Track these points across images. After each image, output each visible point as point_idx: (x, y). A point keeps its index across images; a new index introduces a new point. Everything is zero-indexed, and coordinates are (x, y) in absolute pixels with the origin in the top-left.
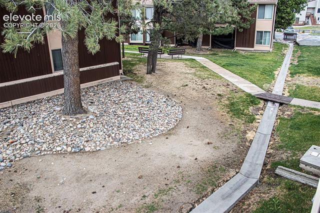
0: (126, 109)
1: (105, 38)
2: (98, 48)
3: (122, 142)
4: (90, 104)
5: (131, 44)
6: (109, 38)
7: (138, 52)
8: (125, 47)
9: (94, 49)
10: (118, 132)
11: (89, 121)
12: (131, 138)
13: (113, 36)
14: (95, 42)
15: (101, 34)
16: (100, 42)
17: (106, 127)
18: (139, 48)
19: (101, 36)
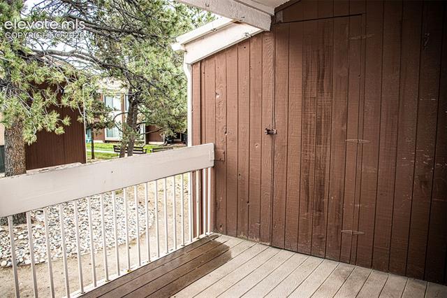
0: (85, 218)
1: (44, 129)
2: (34, 138)
3: (74, 252)
4: (39, 212)
5: (106, 142)
6: (49, 130)
7: (114, 152)
8: (95, 145)
9: (30, 139)
10: (70, 242)
11: (34, 231)
12: (85, 248)
13: (53, 127)
14: (32, 133)
15: (40, 126)
16: (38, 133)
17: (56, 237)
18: (114, 146)
19: (40, 127)
